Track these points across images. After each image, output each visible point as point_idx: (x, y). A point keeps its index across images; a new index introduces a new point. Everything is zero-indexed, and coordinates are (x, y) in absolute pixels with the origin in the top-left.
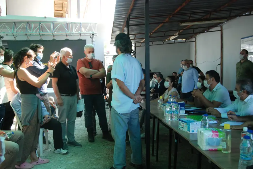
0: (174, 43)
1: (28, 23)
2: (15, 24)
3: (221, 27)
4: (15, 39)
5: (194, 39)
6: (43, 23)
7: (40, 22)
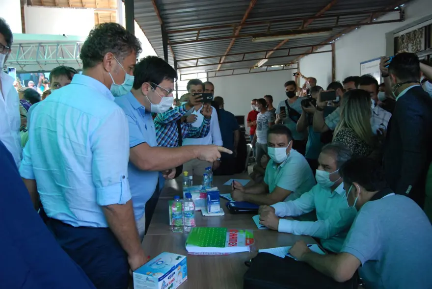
0: (267, 71)
1: (40, 44)
2: (22, 47)
3: (333, 45)
4: (22, 69)
5: (297, 64)
6: (62, 44)
7: (58, 43)
